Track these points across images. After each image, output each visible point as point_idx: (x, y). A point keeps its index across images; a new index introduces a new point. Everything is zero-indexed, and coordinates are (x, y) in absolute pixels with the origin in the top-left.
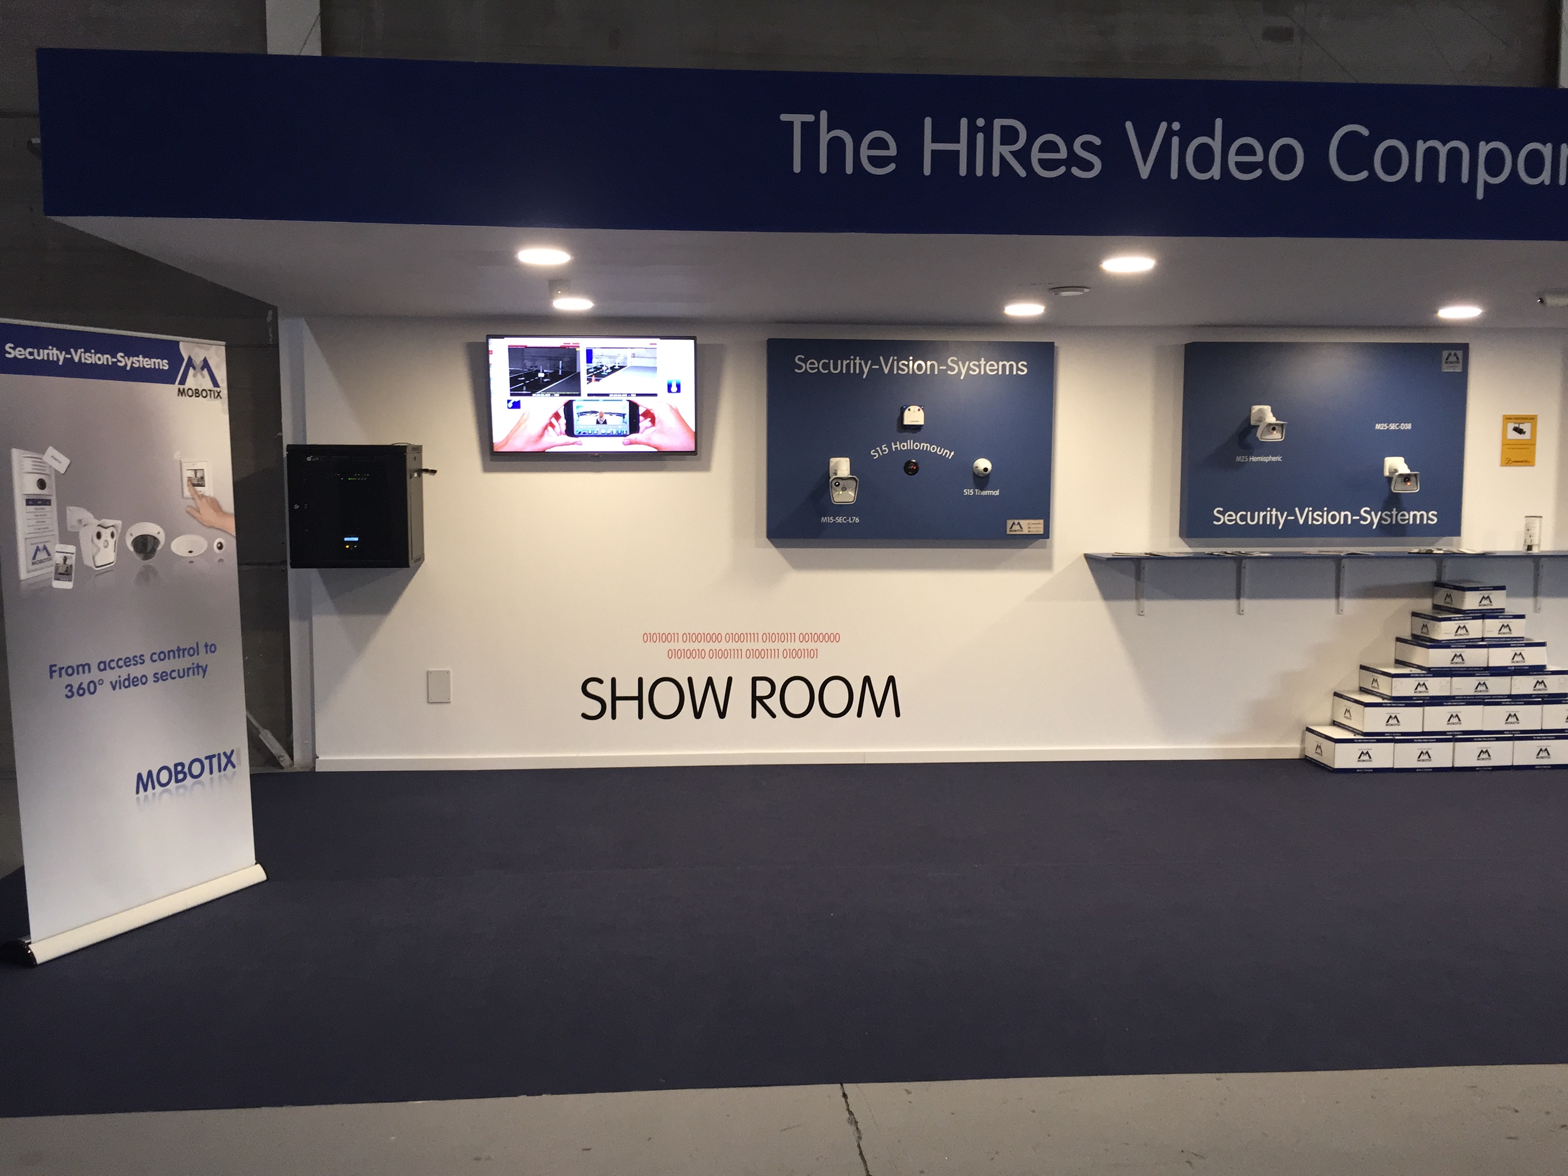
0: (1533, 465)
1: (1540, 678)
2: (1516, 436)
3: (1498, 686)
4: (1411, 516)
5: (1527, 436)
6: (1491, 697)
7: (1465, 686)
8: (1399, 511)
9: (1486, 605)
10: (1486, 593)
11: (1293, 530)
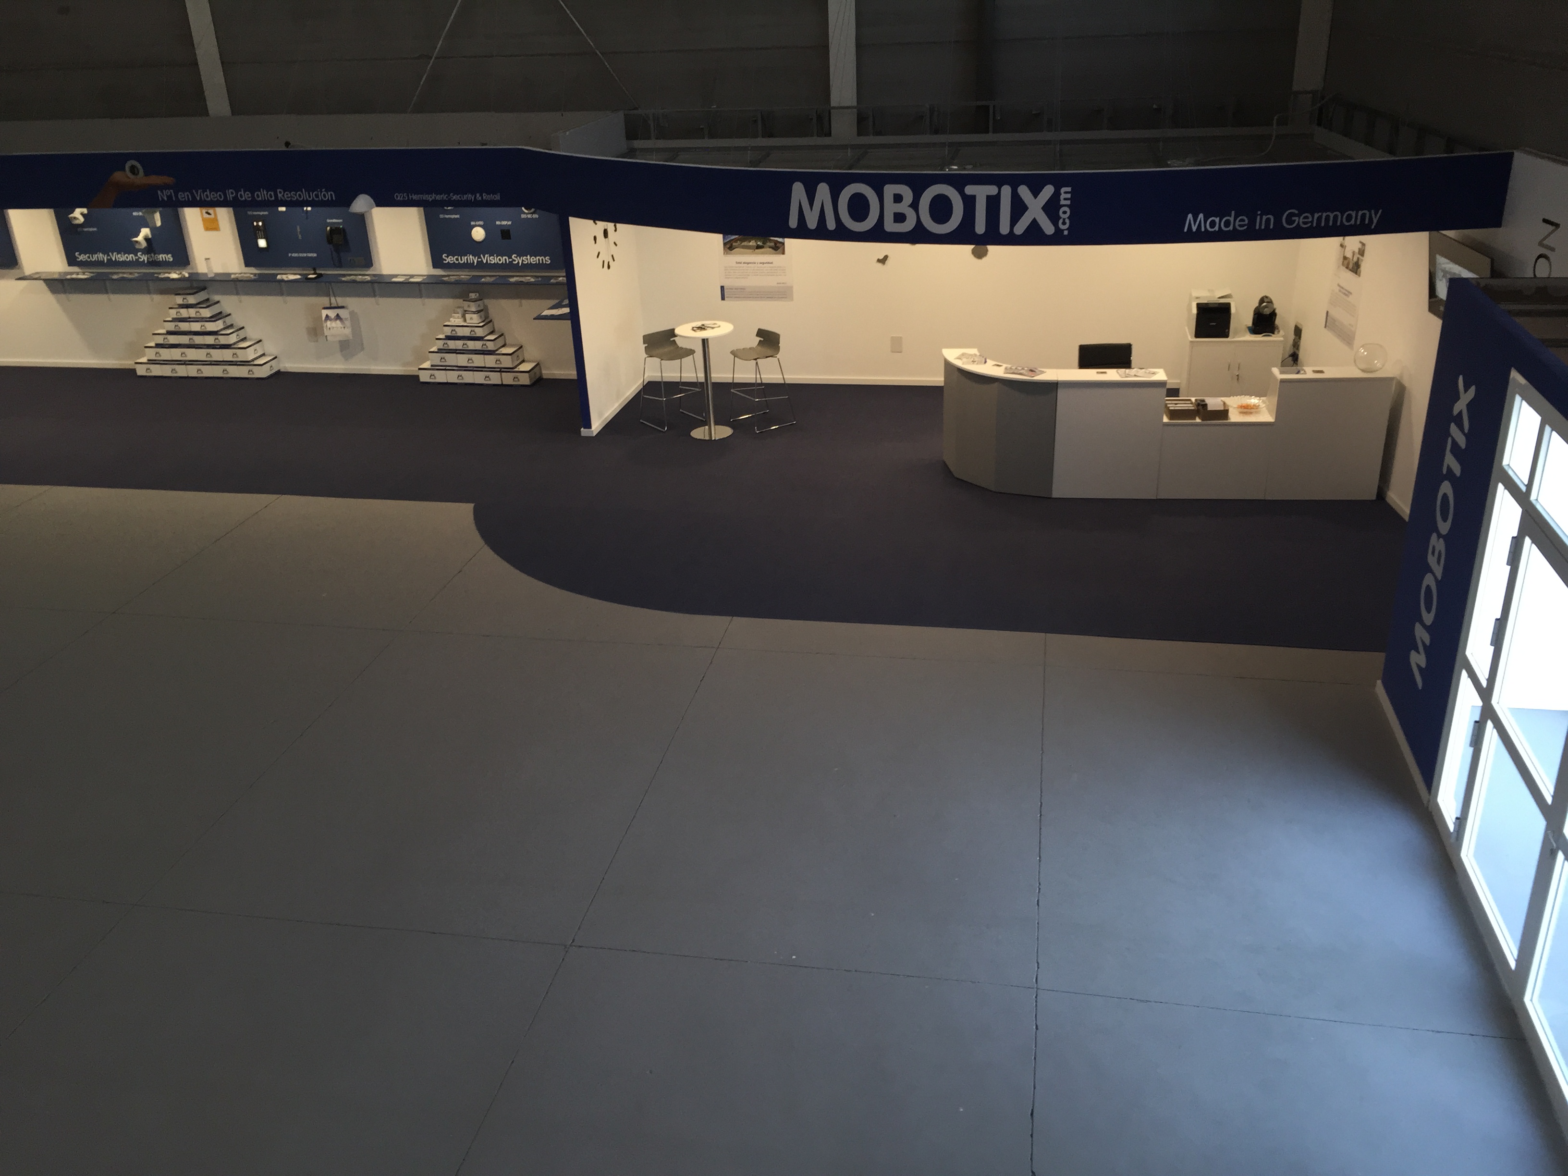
0: (220, 230)
1: (216, 337)
2: (208, 216)
3: (198, 340)
4: (162, 257)
5: (212, 216)
6: (197, 345)
7: (184, 340)
8: (155, 254)
9: (185, 302)
10: (185, 296)
11: (111, 263)
